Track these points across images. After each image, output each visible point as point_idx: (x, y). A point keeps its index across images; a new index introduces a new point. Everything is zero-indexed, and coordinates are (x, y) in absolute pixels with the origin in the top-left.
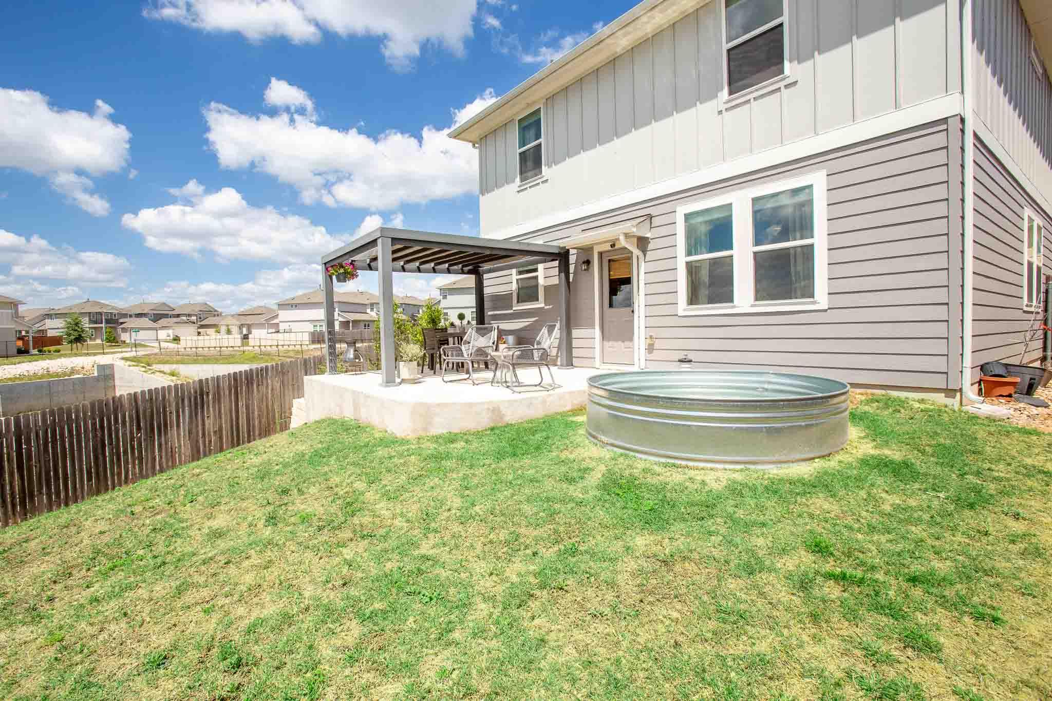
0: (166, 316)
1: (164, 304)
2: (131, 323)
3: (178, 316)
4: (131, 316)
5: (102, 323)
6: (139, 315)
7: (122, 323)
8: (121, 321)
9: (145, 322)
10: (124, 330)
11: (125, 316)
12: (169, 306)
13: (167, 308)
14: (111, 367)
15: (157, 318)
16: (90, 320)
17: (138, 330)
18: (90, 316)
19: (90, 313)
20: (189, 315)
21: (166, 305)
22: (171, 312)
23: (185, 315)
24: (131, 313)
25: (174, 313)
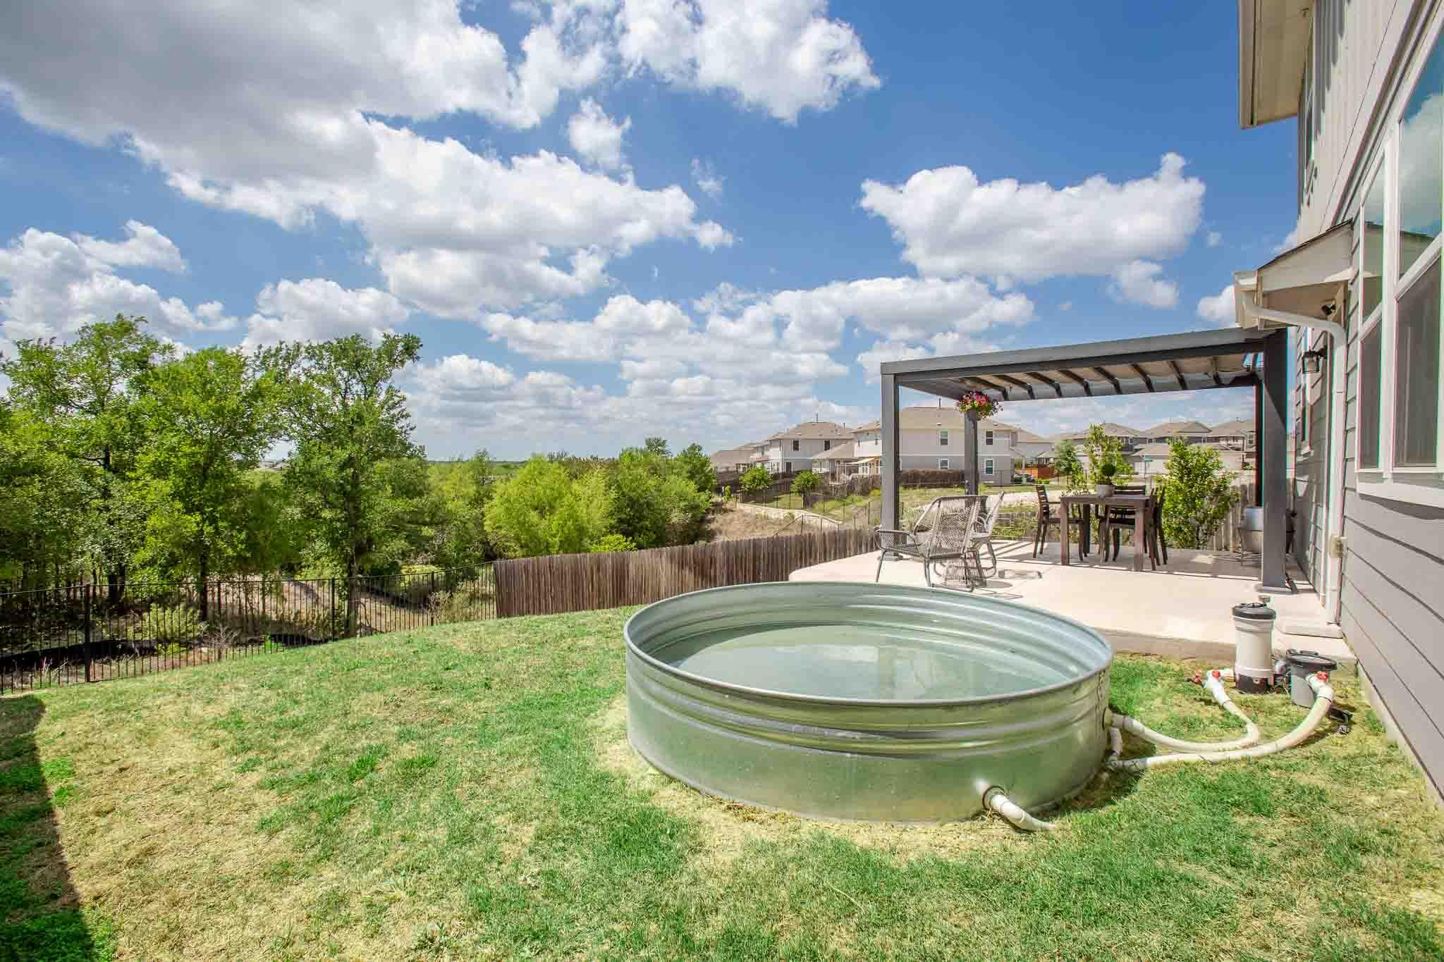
1: (1196, 423)
2: (1147, 450)
3: (1217, 439)
4: (1150, 441)
6: (1161, 440)
7: (1137, 450)
8: (1136, 447)
10: (1140, 459)
11: (1143, 440)
12: (1205, 428)
13: (1201, 430)
17: (1152, 458)
20: (1235, 439)
21: (1201, 425)
22: (1205, 435)
23: (1227, 438)
24: (1152, 437)
25: (1210, 435)
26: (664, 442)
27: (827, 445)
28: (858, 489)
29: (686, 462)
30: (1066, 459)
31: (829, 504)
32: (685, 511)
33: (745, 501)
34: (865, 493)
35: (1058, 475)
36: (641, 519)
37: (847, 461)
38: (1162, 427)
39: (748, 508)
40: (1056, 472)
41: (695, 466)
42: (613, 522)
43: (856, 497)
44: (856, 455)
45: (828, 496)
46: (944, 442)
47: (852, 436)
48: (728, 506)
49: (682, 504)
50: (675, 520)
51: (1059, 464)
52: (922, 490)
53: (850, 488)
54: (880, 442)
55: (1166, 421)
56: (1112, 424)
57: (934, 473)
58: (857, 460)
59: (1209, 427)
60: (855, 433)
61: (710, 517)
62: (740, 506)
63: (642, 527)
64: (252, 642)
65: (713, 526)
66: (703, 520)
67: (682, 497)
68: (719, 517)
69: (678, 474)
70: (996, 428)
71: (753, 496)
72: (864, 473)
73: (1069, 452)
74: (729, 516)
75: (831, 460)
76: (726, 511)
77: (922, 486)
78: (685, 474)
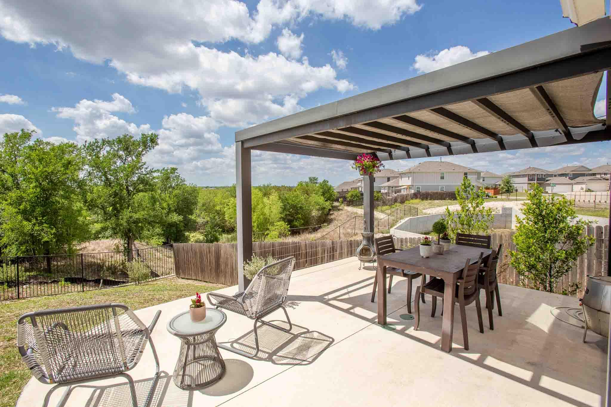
0: (583, 175)
1: (582, 166)
2: (553, 180)
3: (594, 174)
4: (555, 176)
5: (535, 181)
6: (562, 175)
7: (547, 181)
8: (547, 179)
9: (566, 180)
10: (549, 185)
11: (551, 176)
12: (587, 169)
13: (584, 169)
14: (511, 209)
15: (575, 176)
16: (529, 178)
17: (555, 185)
18: (529, 177)
19: (529, 175)
20: (605, 174)
21: (584, 167)
22: (588, 172)
23: (600, 174)
24: (556, 174)
25: (590, 172)
26: (317, 178)
27: (389, 179)
28: (399, 200)
29: (321, 188)
30: (507, 186)
31: (384, 208)
32: (318, 210)
33: (348, 205)
34: (402, 202)
35: (502, 193)
36: (297, 213)
37: (396, 187)
38: (564, 168)
39: (350, 209)
40: (501, 192)
41: (325, 190)
42: (282, 216)
43: (398, 204)
44: (400, 184)
45: (384, 204)
46: (442, 178)
47: (398, 175)
48: (341, 208)
49: (318, 207)
50: (314, 214)
51: (503, 188)
52: (430, 201)
53: (395, 200)
54: (410, 178)
55: (565, 165)
56: (533, 168)
57: (437, 193)
58: (401, 187)
59: (590, 168)
60: (400, 174)
61: (331, 212)
62: (346, 208)
63: (297, 218)
64: (54, 282)
65: (332, 217)
66: (328, 214)
67: (317, 203)
68: (336, 213)
69: (316, 194)
70: (469, 171)
71: (351, 203)
72: (404, 192)
73: (508, 182)
74: (340, 212)
75: (389, 187)
76: (339, 210)
77: (430, 199)
78: (320, 193)
